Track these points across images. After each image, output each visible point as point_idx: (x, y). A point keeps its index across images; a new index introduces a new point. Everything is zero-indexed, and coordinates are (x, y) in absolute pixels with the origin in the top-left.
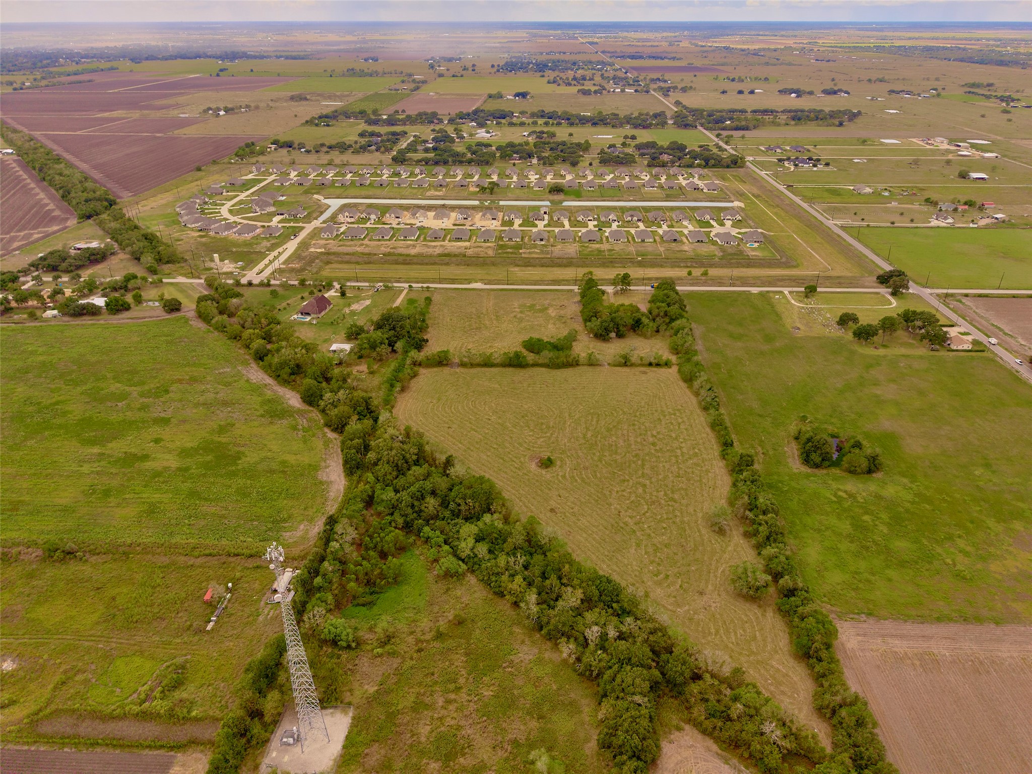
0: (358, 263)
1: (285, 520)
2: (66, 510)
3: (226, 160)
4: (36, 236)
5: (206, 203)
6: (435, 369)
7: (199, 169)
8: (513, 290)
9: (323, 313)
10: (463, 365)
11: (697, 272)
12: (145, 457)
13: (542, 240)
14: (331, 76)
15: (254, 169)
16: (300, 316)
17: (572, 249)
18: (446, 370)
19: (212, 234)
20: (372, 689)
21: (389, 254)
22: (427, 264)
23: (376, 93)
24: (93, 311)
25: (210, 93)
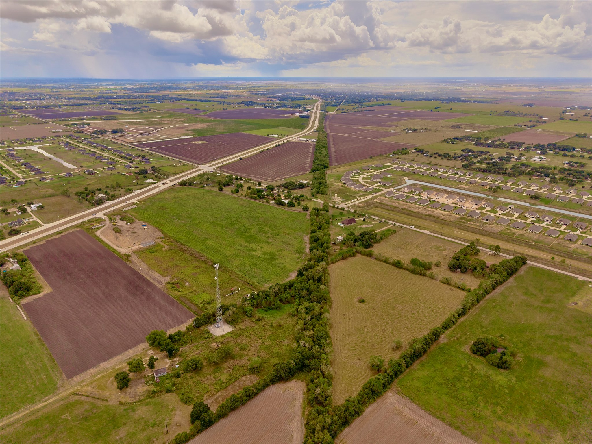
0: (388, 210)
1: (268, 281)
2: (226, 256)
3: (387, 155)
4: (293, 175)
5: (358, 173)
6: (365, 257)
7: (371, 158)
8: (443, 239)
9: (349, 225)
10: (376, 259)
11: (558, 259)
12: (255, 251)
13: (487, 220)
14: (491, 115)
15: (392, 161)
16: (341, 224)
17: (497, 228)
18: (369, 259)
19: (346, 186)
20: (243, 327)
21: (405, 209)
22: (417, 217)
23: (505, 127)
24: (283, 204)
25: (417, 120)
